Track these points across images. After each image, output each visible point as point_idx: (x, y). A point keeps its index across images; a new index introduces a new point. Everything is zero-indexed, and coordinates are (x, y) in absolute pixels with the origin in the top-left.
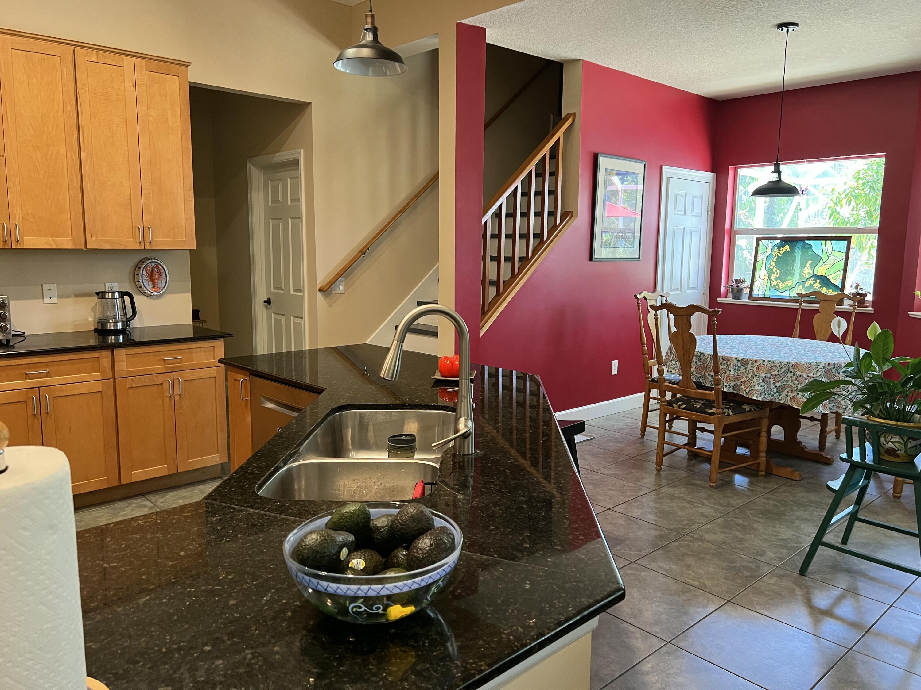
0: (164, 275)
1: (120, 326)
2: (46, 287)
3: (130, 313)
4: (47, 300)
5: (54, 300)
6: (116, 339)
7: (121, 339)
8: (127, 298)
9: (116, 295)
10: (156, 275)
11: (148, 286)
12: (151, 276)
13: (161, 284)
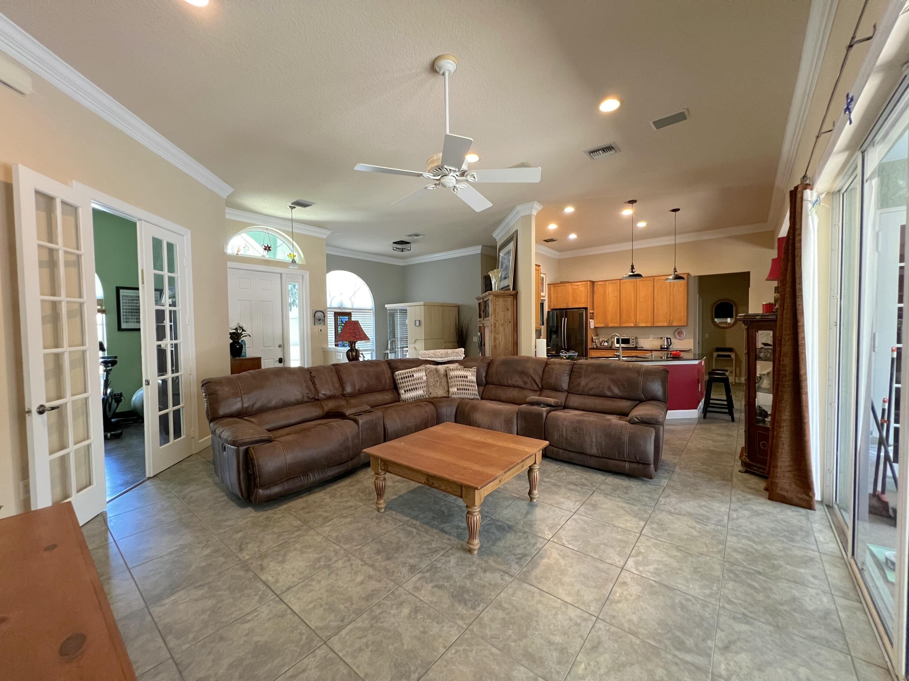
0: (683, 333)
1: (665, 347)
2: (650, 336)
3: (670, 343)
4: (651, 339)
5: (653, 339)
8: (669, 340)
9: (665, 339)
10: (680, 333)
11: (678, 337)
12: (678, 333)
13: (682, 336)
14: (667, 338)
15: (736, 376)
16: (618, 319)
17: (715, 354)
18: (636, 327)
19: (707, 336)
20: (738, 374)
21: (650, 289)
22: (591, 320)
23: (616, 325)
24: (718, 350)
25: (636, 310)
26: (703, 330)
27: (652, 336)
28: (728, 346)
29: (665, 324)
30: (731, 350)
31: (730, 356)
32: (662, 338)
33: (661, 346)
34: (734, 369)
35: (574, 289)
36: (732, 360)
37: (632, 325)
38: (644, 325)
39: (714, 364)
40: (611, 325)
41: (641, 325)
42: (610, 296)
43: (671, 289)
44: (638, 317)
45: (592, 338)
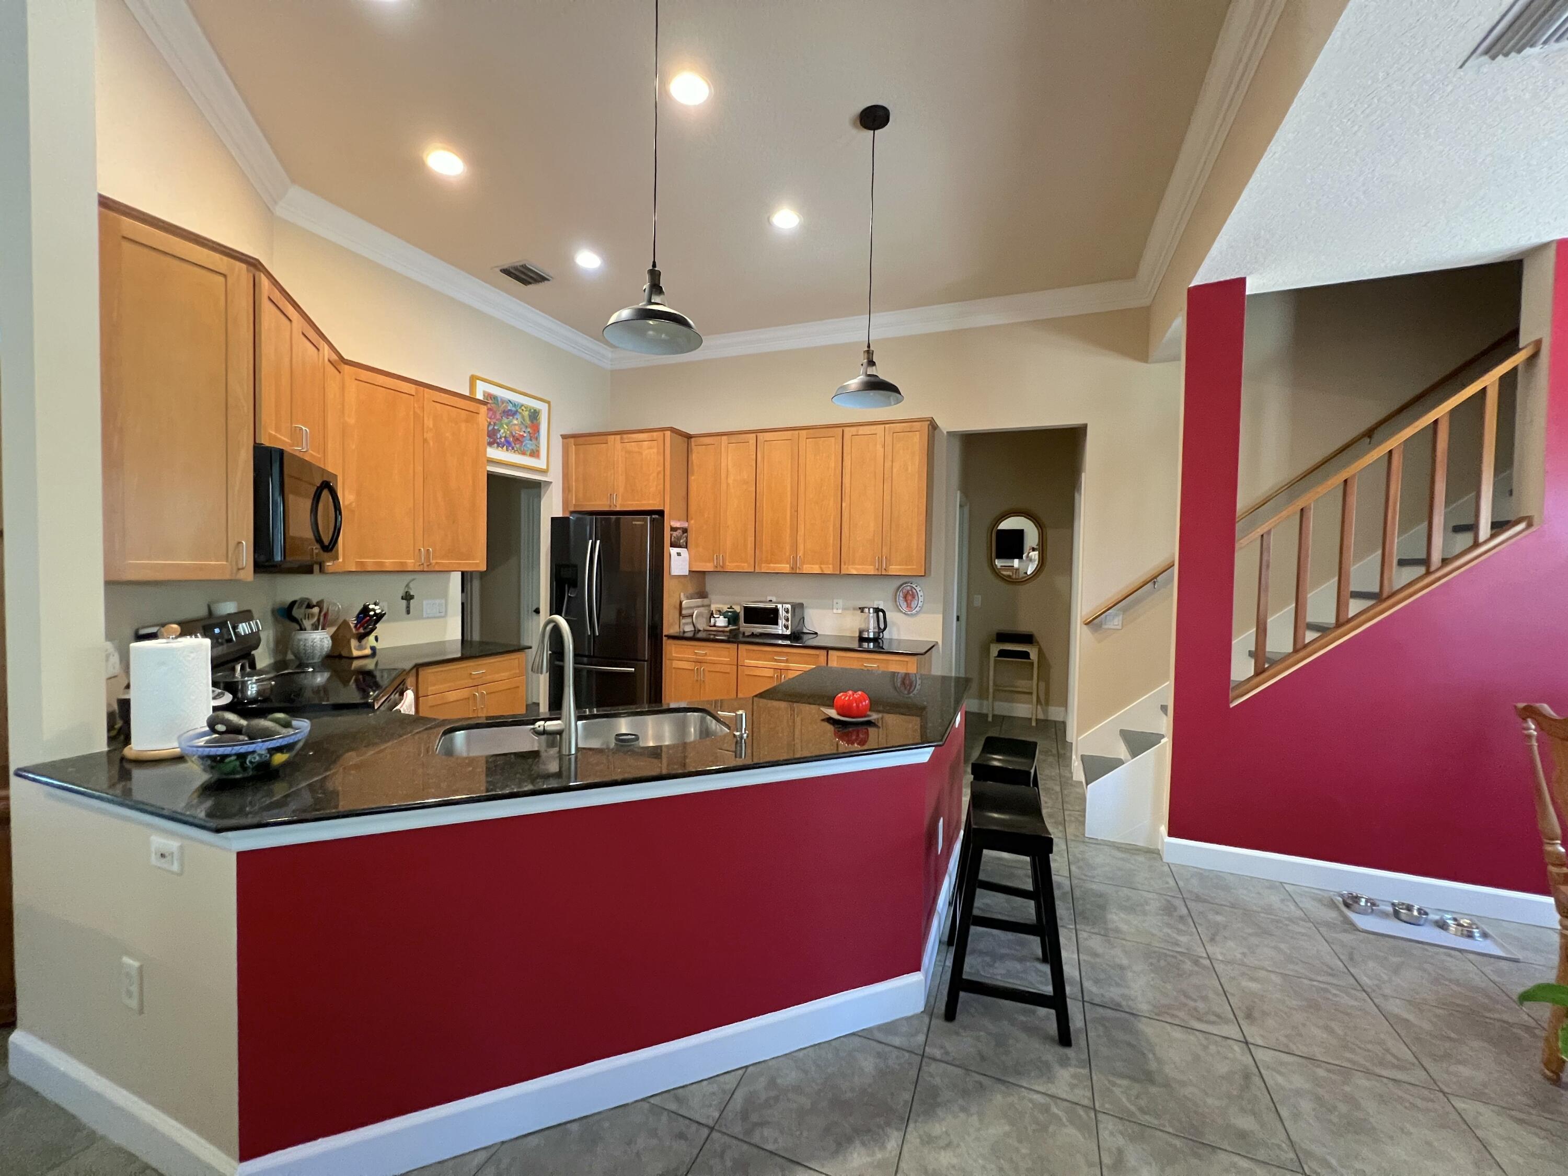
0: (916, 598)
1: (871, 636)
2: (835, 601)
3: (882, 626)
4: (835, 611)
5: (840, 611)
6: (868, 645)
7: (871, 645)
8: (881, 614)
9: (871, 610)
10: (909, 597)
11: (904, 605)
12: (905, 597)
13: (914, 604)
14: (877, 610)
15: (1038, 701)
16: (750, 550)
17: (995, 649)
18: (795, 574)
19: (978, 601)
20: (1043, 702)
21: (833, 463)
22: (674, 551)
23: (747, 567)
24: (1002, 637)
25: (795, 530)
26: (970, 585)
27: (840, 601)
28: (1023, 627)
29: (871, 570)
30: (1028, 639)
31: (1026, 655)
32: (862, 610)
33: (861, 632)
34: (1035, 687)
35: (629, 452)
36: (1032, 664)
37: (786, 568)
38: (816, 569)
39: (991, 673)
40: (730, 566)
41: (807, 568)
42: (730, 481)
43: (888, 464)
44: (801, 547)
45: (681, 603)
